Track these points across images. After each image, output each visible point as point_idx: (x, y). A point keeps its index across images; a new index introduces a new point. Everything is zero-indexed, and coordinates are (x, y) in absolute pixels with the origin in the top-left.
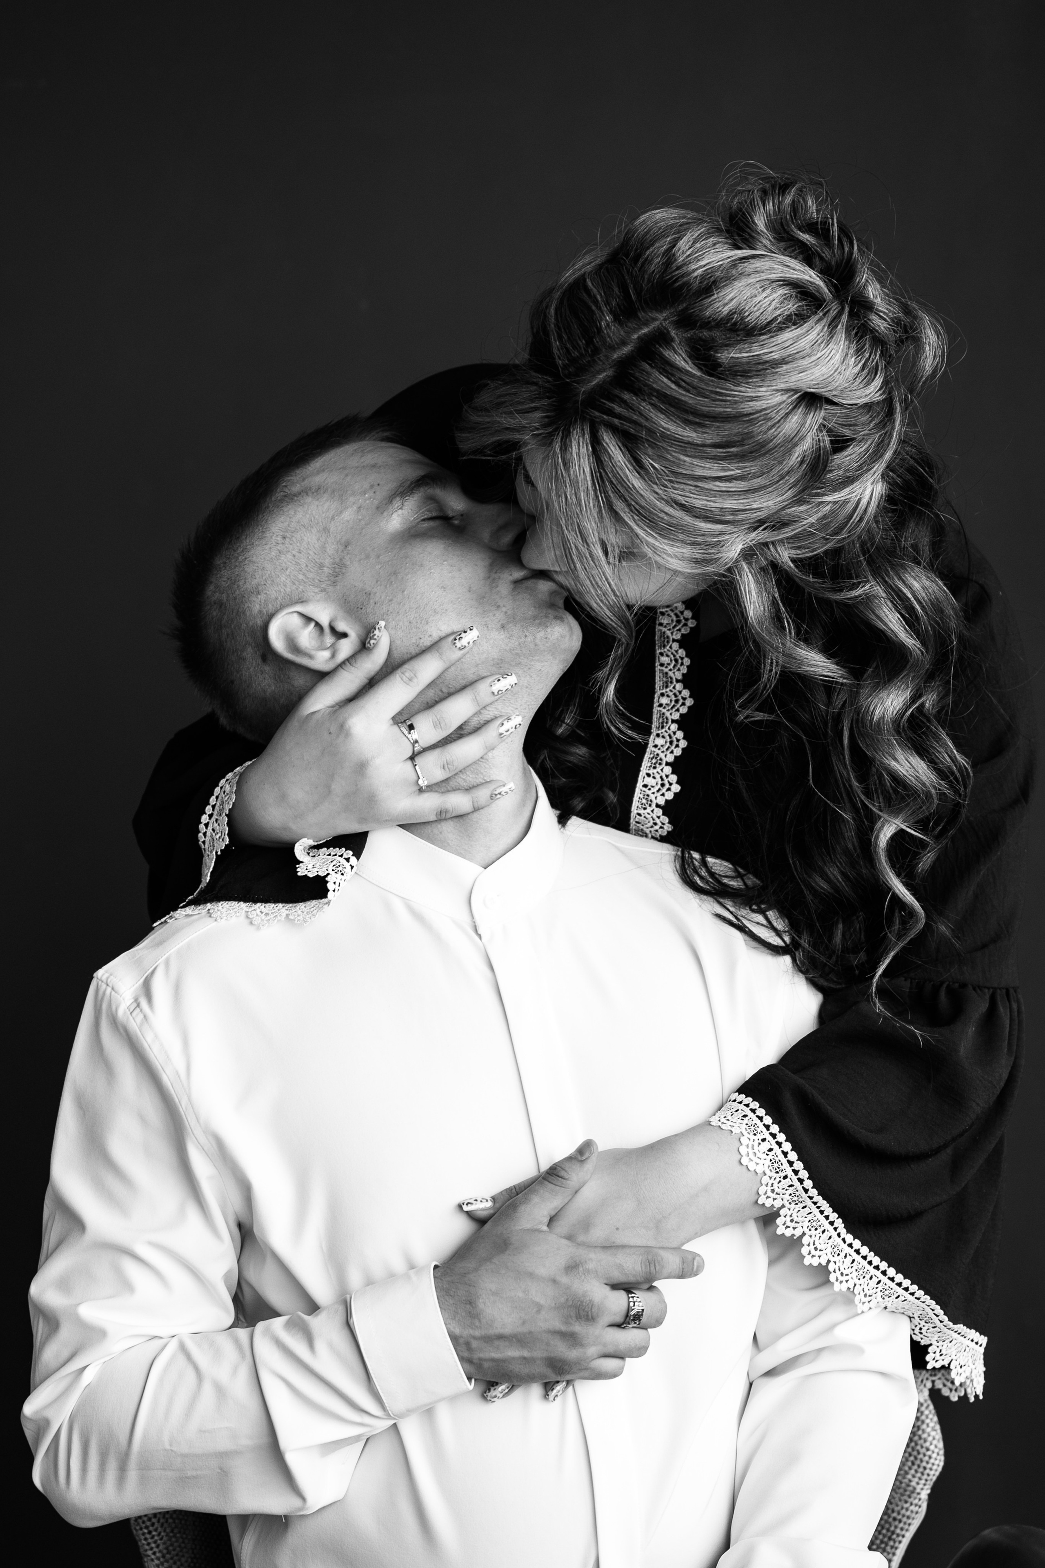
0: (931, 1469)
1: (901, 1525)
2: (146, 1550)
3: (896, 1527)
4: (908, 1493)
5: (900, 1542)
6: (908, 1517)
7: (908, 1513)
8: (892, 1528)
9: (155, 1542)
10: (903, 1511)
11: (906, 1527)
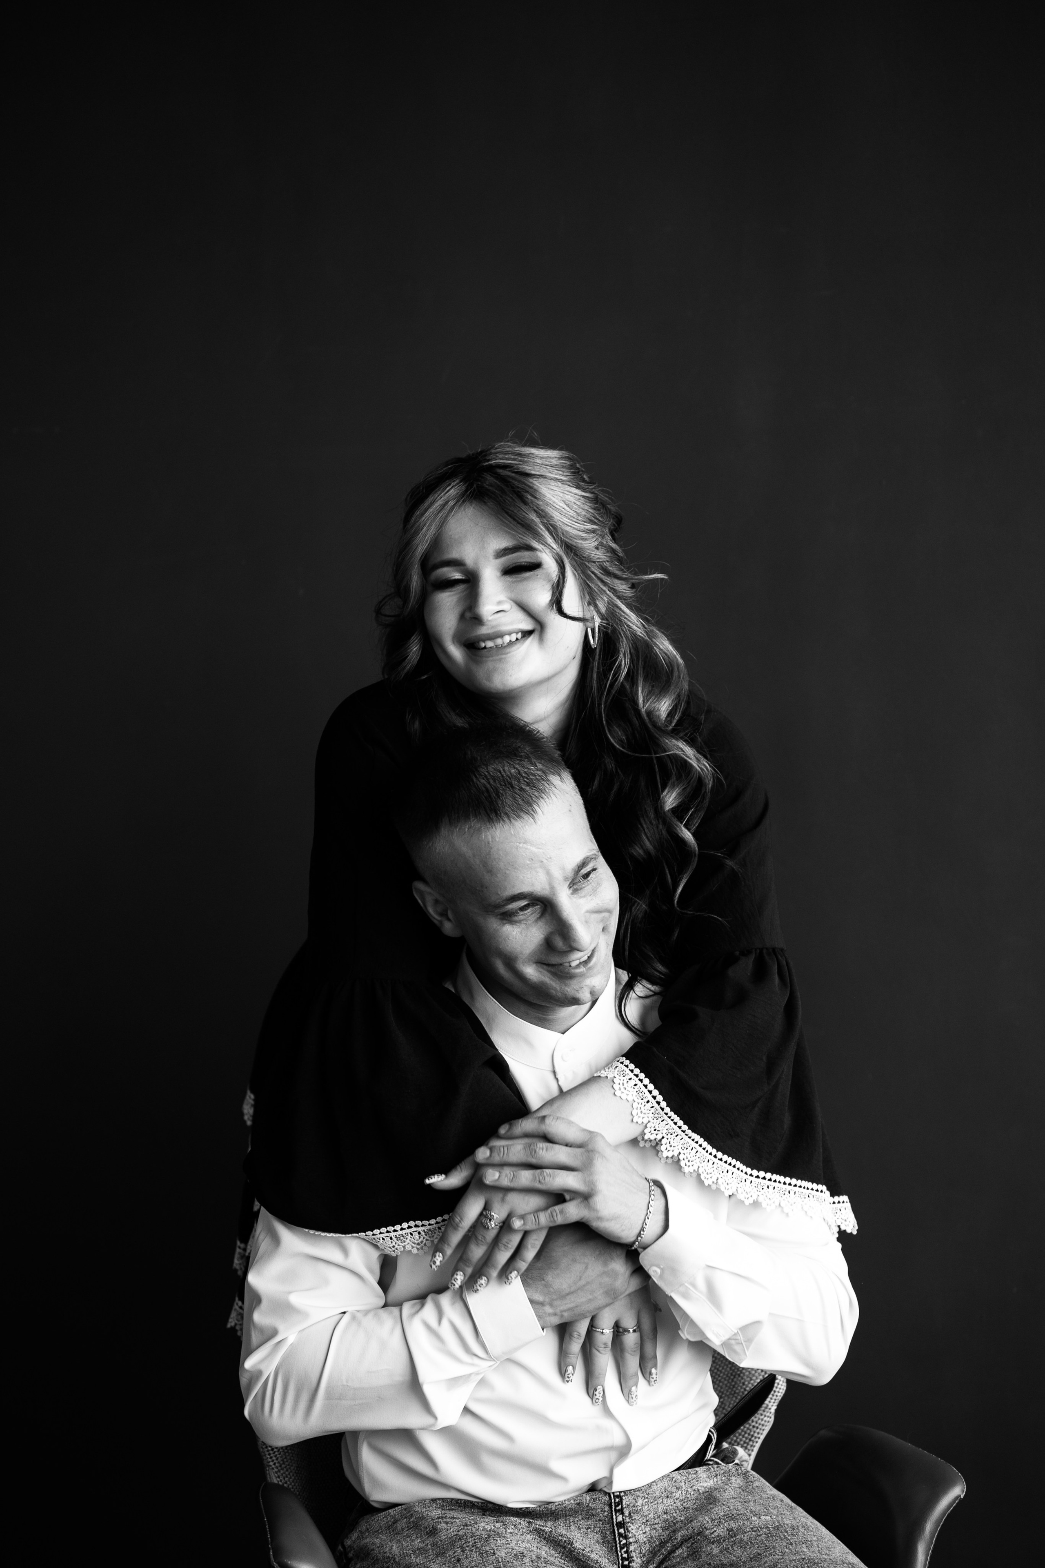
0: (778, 1392)
1: (758, 1430)
2: (269, 1462)
3: (754, 1432)
4: (763, 1409)
5: (757, 1442)
7: (763, 1422)
9: (275, 1456)
10: (760, 1421)
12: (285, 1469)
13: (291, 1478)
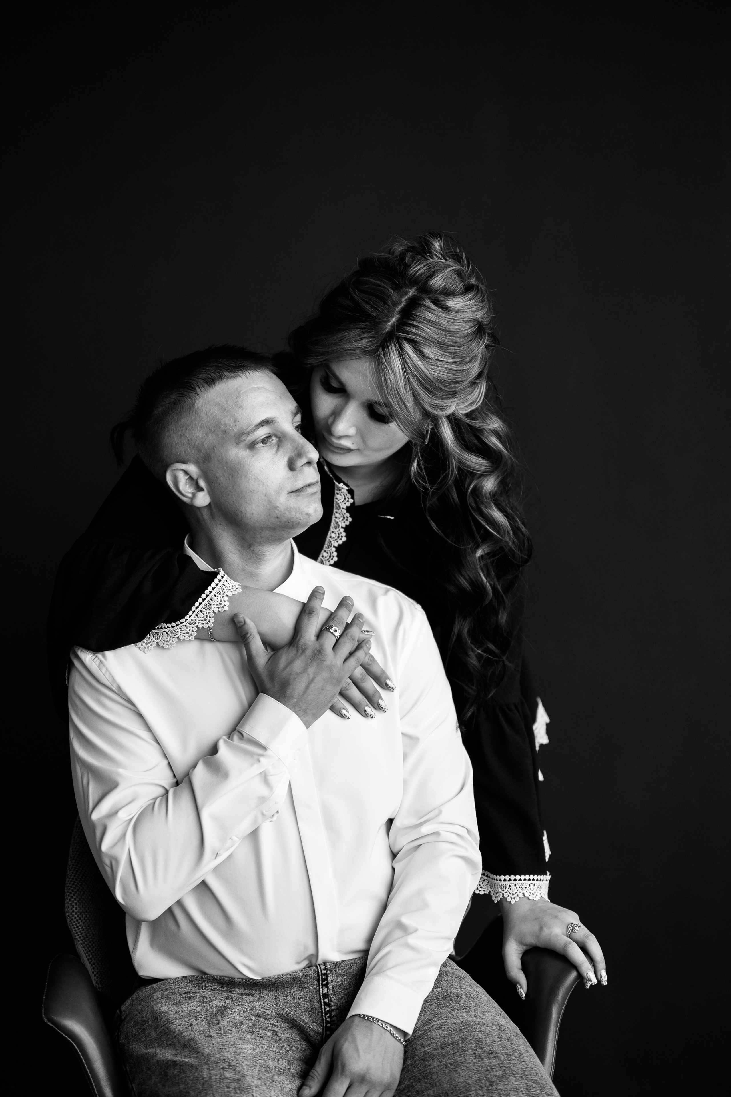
12: (88, 941)
13: (93, 948)
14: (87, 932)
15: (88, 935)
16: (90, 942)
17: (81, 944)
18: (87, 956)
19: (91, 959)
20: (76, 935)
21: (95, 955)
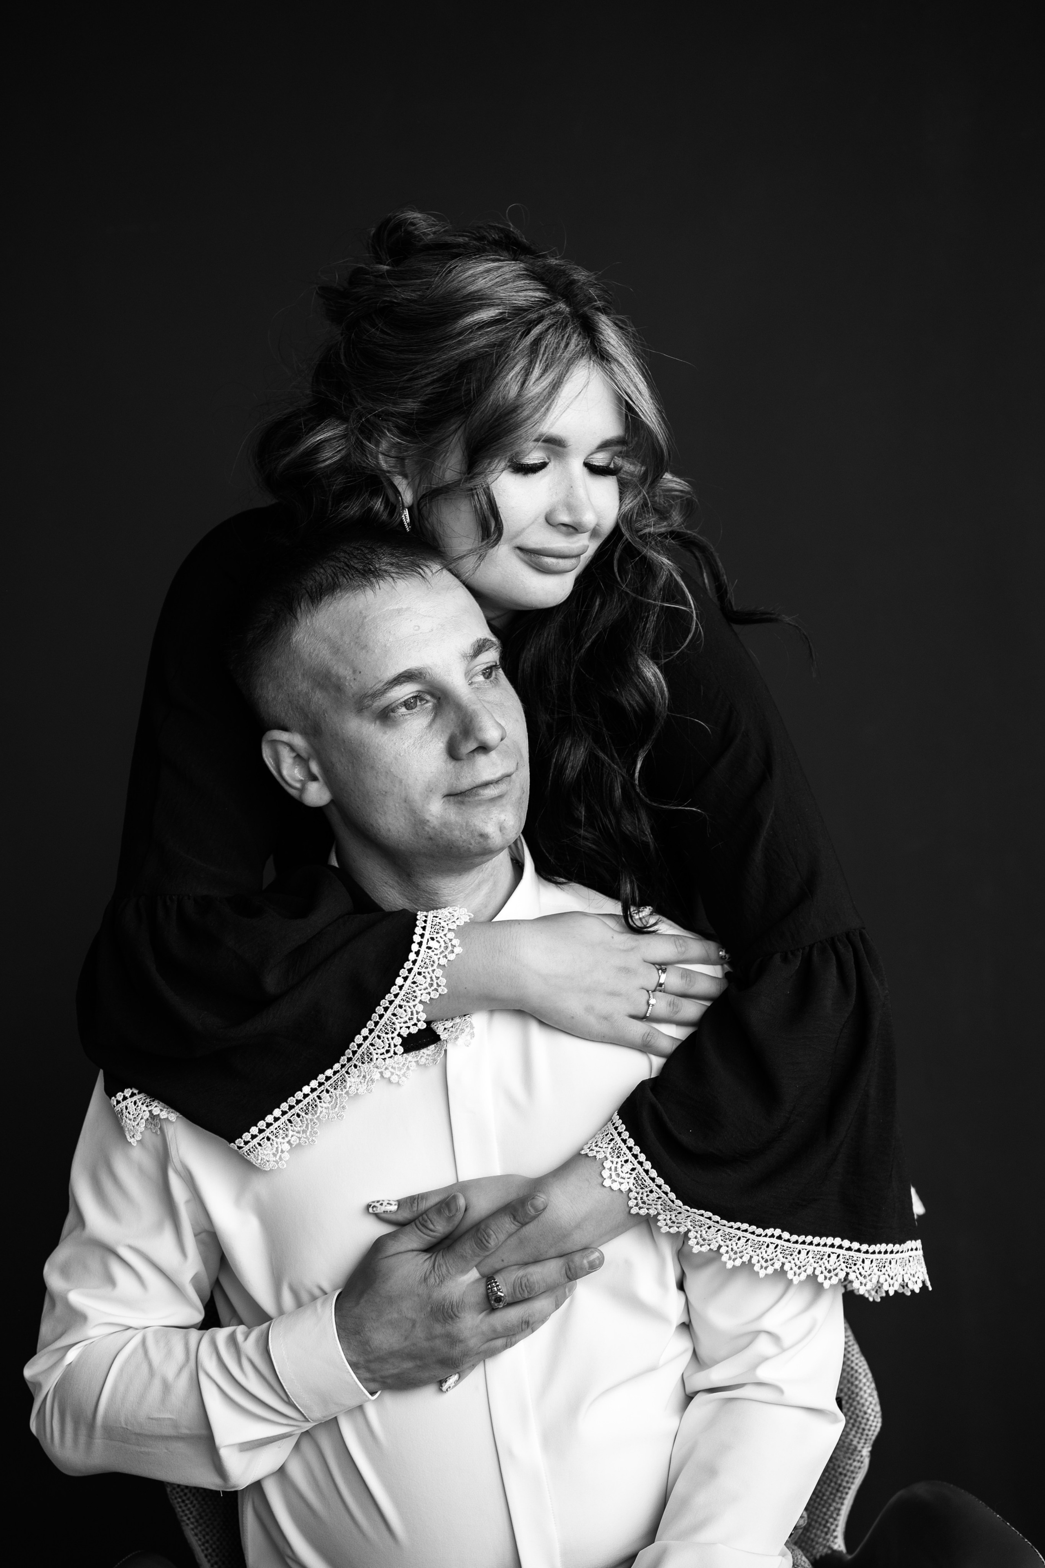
0: (869, 1430)
1: (847, 1479)
2: (182, 1517)
3: (842, 1480)
4: (850, 1451)
5: (847, 1493)
6: (852, 1472)
7: (852, 1468)
8: (839, 1482)
9: (189, 1509)
10: (848, 1467)
11: (851, 1480)
12: (204, 1526)
14: (201, 1510)
15: (203, 1514)
16: (208, 1526)
17: (193, 1529)
18: (203, 1551)
19: (210, 1554)
20: (181, 1514)
21: (218, 1548)
